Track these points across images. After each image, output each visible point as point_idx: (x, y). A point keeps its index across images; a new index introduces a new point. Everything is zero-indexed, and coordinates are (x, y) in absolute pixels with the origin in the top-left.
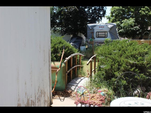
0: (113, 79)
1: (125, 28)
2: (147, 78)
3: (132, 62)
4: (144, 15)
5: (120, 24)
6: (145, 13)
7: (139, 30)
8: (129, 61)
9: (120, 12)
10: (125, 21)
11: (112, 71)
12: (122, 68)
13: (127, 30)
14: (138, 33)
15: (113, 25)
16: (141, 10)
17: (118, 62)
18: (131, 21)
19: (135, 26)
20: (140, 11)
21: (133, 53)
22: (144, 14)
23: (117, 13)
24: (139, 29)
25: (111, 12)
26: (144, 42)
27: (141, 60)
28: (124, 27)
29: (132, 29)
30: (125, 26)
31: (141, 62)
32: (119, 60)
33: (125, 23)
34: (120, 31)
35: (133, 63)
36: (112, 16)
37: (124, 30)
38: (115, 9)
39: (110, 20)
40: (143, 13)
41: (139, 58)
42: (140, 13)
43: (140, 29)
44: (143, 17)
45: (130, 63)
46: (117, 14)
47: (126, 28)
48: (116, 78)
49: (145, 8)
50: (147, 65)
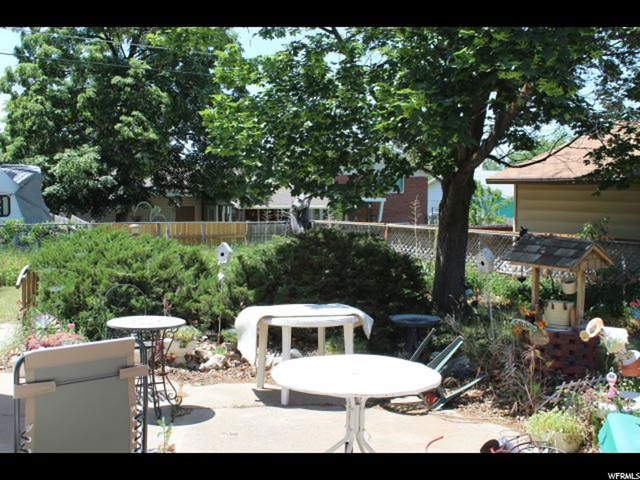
0: (83, 314)
1: (65, 179)
2: (154, 303)
3: (121, 274)
4: (130, 138)
5: (46, 164)
6: (134, 133)
7: (113, 189)
8: (115, 271)
9: (47, 124)
10: (65, 155)
11: (79, 297)
12: (101, 288)
13: (73, 189)
14: (111, 197)
15: (30, 174)
16: (121, 122)
17: (90, 276)
18: (88, 156)
19: (101, 172)
20: (117, 126)
21: (121, 256)
22: (131, 134)
23: (34, 124)
24: (115, 186)
25: (9, 117)
26: (137, 231)
27: (139, 268)
28: (61, 177)
29: (91, 183)
30: (66, 173)
31: (139, 273)
32: (92, 272)
33: (67, 163)
34: (48, 190)
35: (124, 277)
36: (14, 133)
37: (63, 187)
38: (26, 111)
39: (7, 147)
40: (127, 132)
41: (135, 266)
42: (118, 132)
43: (119, 186)
44: (126, 146)
45: (117, 277)
46: (34, 128)
47: (71, 182)
48: (91, 309)
49: (133, 116)
50: (152, 279)
